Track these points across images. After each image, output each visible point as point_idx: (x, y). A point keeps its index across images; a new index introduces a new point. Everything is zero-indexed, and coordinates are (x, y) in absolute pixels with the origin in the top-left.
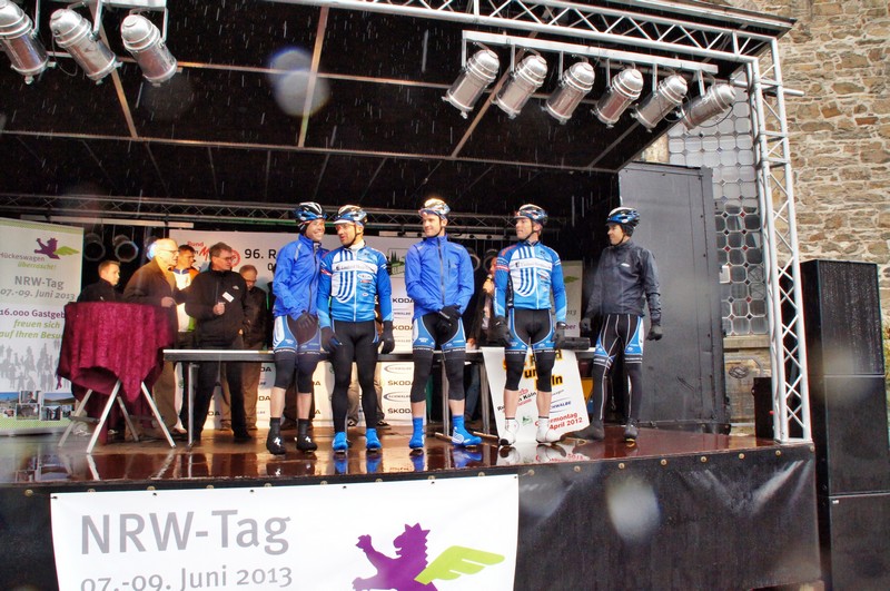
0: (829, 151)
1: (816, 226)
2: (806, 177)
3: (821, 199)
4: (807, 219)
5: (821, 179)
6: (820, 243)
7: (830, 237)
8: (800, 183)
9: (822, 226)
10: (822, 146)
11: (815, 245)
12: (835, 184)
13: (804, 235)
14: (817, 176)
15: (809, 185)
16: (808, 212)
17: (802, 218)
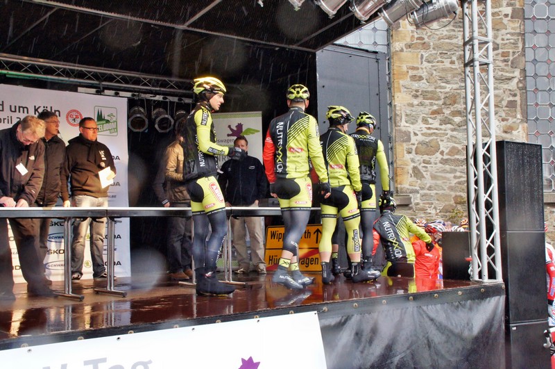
0: (450, 38)
1: (436, 102)
2: (431, 59)
3: (441, 79)
4: (429, 95)
5: (443, 62)
6: (439, 117)
7: (447, 112)
8: (425, 64)
9: (441, 102)
10: (445, 33)
11: (435, 119)
12: (453, 66)
13: (427, 109)
14: (440, 59)
15: (433, 66)
16: (430, 89)
17: (425, 94)
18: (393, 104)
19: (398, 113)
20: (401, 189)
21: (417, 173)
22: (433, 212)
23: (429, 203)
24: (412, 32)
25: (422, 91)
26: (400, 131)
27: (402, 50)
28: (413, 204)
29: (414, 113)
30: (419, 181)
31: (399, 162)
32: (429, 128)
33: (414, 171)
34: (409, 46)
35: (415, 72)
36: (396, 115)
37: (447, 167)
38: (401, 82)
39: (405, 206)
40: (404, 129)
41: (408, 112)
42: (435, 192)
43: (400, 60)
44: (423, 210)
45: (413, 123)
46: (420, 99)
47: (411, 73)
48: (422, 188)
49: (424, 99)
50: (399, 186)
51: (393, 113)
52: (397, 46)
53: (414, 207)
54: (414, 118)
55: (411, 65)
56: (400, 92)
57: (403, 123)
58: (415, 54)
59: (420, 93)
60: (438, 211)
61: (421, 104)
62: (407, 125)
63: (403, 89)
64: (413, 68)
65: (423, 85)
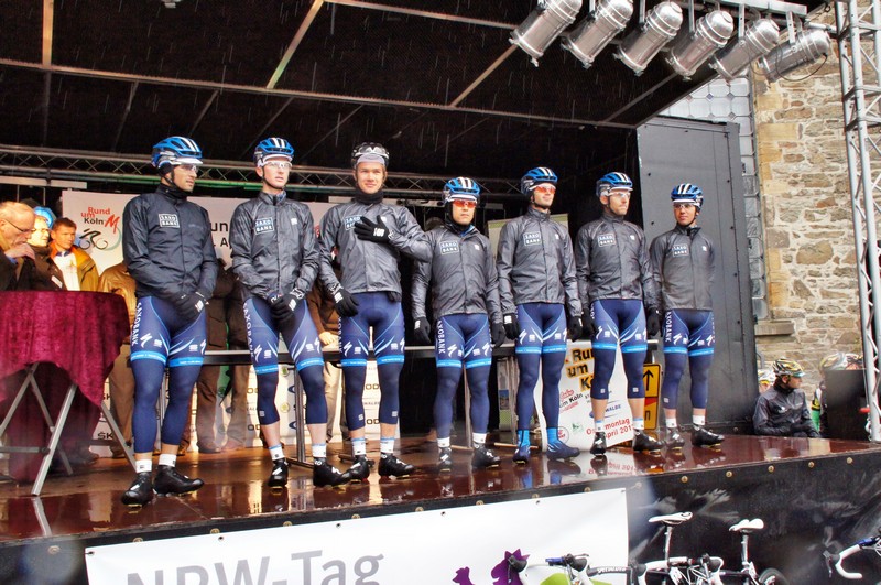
1: (825, 190)
2: (814, 130)
3: (831, 157)
4: (814, 181)
5: (832, 134)
6: (830, 210)
7: (841, 202)
8: (806, 138)
9: (832, 189)
10: (833, 93)
11: (823, 213)
13: (811, 200)
14: (827, 130)
15: (817, 140)
16: (814, 172)
17: (807, 180)
18: (762, 196)
19: (769, 207)
20: (779, 312)
21: (800, 289)
22: (827, 343)
23: (819, 331)
24: (785, 95)
25: (803, 176)
26: (774, 233)
27: (771, 121)
28: (797, 333)
29: (792, 207)
30: (804, 300)
31: (773, 276)
32: (816, 227)
33: (795, 288)
34: (781, 115)
35: (791, 151)
36: (766, 210)
37: (846, 280)
38: (772, 165)
39: (785, 335)
40: (778, 229)
41: (784, 206)
42: (829, 315)
43: (768, 134)
44: (812, 341)
45: (791, 221)
46: (801, 187)
47: (785, 151)
48: (810, 311)
49: (806, 186)
50: (775, 309)
51: (763, 208)
52: (763, 116)
53: (798, 338)
54: (792, 213)
55: (785, 140)
56: (771, 178)
57: (777, 221)
58: (791, 126)
59: (800, 178)
60: (834, 342)
61: (803, 194)
62: (784, 223)
63: (774, 175)
64: (788, 145)
65: (804, 167)
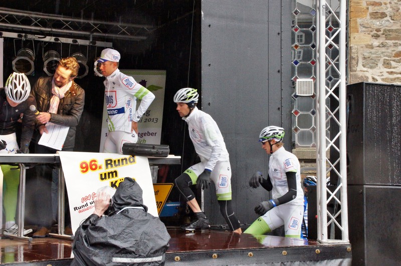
11: (400, 61)
13: (390, 51)
16: (394, 28)
17: (388, 34)
18: (349, 46)
19: (354, 56)
25: (385, 30)
29: (374, 56)
32: (391, 73)
35: (376, 9)
36: (351, 58)
38: (359, 21)
40: (360, 74)
41: (367, 55)
45: (371, 68)
46: (382, 40)
47: (371, 9)
49: (386, 39)
51: (349, 56)
54: (373, 61)
56: (358, 32)
57: (360, 67)
59: (382, 32)
61: (383, 45)
62: (365, 69)
63: (361, 29)
64: (374, 4)
65: (385, 23)
